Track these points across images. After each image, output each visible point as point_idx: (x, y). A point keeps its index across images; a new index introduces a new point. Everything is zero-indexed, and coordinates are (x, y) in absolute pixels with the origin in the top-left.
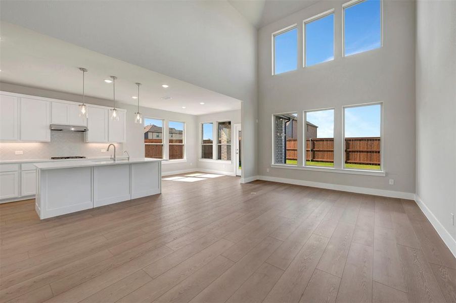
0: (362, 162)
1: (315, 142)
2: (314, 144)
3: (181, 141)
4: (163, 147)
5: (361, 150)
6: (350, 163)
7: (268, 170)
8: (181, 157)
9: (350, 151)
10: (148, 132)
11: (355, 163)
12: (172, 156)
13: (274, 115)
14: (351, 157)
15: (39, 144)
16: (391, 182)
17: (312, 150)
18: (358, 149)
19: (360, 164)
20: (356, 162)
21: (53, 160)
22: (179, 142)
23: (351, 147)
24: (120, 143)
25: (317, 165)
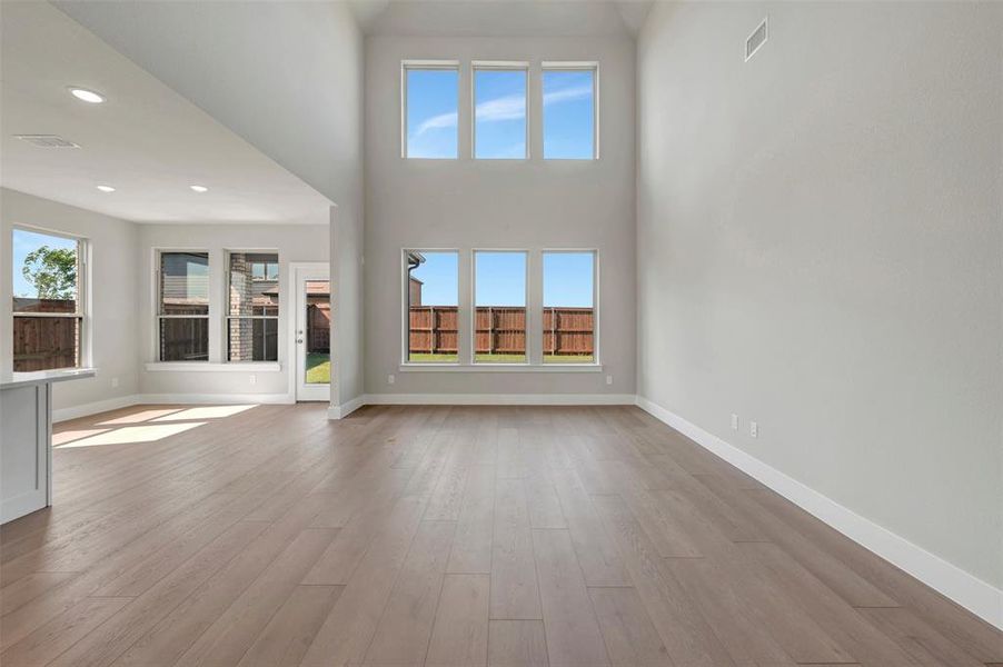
0: (518, 350)
1: (441, 314)
2: (438, 318)
5: (516, 328)
6: (500, 353)
7: (392, 379)
9: (500, 332)
11: (508, 353)
13: (405, 251)
14: (501, 342)
16: (609, 380)
17: (435, 331)
18: (512, 327)
19: (515, 353)
20: (508, 350)
23: (501, 323)
25: (449, 360)
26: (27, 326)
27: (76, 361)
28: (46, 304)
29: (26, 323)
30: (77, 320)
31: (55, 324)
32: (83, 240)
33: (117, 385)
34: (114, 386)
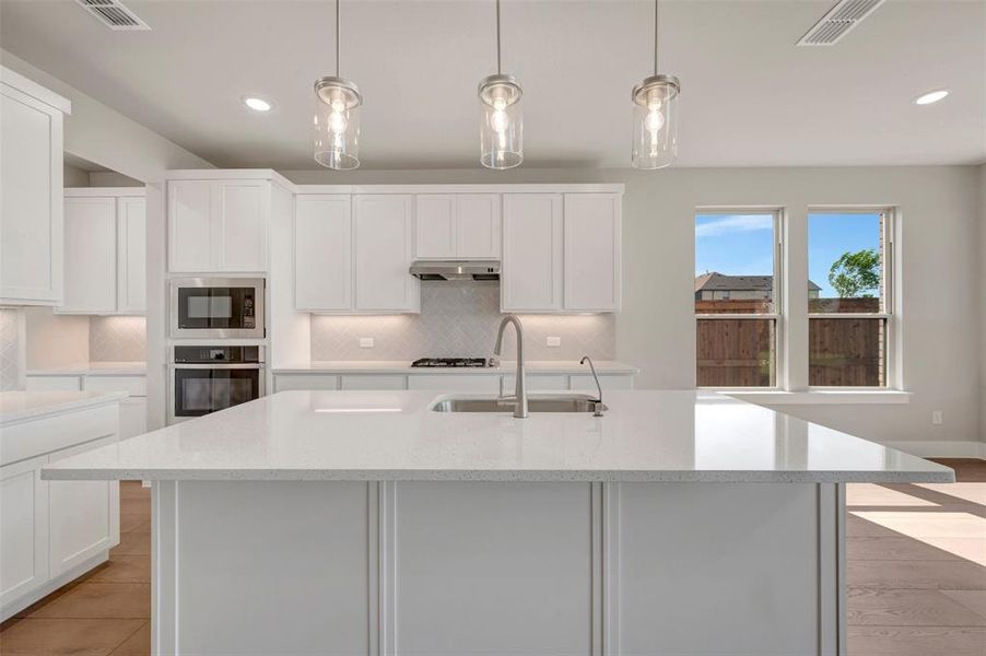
3: (865, 304)
10: (700, 291)
15: (403, 318)
21: (414, 370)
24: (606, 315)
26: (827, 328)
27: (881, 378)
28: (845, 304)
29: (825, 326)
30: (881, 322)
31: (855, 326)
32: (888, 210)
33: (940, 422)
34: (935, 422)
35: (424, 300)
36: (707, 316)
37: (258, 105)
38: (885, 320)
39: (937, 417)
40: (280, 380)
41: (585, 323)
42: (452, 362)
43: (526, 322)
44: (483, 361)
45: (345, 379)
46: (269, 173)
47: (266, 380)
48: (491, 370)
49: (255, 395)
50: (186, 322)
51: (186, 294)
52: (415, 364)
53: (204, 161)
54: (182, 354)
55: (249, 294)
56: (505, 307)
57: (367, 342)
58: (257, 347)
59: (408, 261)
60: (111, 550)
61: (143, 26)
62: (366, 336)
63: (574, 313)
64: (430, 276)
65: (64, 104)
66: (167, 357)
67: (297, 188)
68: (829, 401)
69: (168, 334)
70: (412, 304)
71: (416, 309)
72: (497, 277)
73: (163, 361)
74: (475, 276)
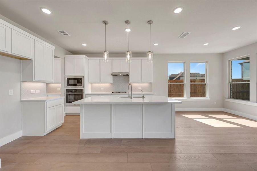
3: (203, 81)
4: (184, 86)
8: (203, 95)
12: (193, 94)
15: (110, 84)
21: (113, 94)
22: (202, 82)
24: (150, 83)
27: (205, 95)
32: (206, 62)
33: (216, 104)
34: (215, 104)
35: (114, 80)
36: (170, 83)
37: (84, 45)
38: (206, 84)
39: (215, 103)
40: (86, 95)
41: (146, 85)
42: (119, 92)
43: (133, 85)
44: (126, 92)
45: (99, 95)
46: (85, 56)
47: (84, 96)
48: (127, 94)
49: (82, 98)
50: (69, 84)
51: (69, 79)
52: (112, 93)
53: (72, 54)
54: (68, 91)
55: (81, 79)
56: (130, 81)
57: (103, 89)
58: (82, 89)
59: (111, 72)
60: (62, 124)
61: (69, 35)
62: (102, 87)
63: (144, 83)
64: (115, 75)
65: (54, 47)
66: (65, 92)
67: (89, 58)
68: (193, 100)
69: (65, 87)
70: (112, 81)
71: (112, 82)
72: (128, 76)
73: (64, 92)
74: (124, 76)
